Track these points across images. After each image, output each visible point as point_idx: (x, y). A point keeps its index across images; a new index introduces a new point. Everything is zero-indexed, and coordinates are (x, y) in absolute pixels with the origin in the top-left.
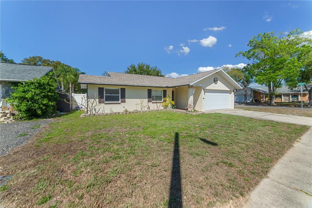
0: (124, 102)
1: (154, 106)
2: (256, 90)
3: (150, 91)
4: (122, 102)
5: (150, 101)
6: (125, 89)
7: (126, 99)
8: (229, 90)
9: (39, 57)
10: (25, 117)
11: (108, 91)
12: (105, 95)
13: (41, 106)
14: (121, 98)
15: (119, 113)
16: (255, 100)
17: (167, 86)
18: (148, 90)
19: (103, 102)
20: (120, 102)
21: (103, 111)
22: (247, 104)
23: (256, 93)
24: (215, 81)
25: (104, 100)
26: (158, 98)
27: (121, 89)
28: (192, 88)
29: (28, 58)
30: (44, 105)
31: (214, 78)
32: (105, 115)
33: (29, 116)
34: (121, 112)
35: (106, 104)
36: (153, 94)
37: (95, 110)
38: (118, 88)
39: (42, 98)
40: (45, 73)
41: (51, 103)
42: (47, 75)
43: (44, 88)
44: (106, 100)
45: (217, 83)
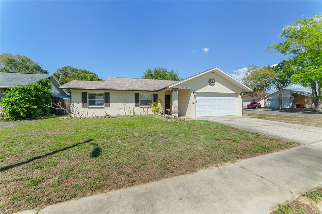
0: (109, 106)
1: (140, 111)
2: (298, 93)
3: (137, 96)
4: (106, 106)
5: (138, 106)
6: (109, 93)
7: (110, 104)
8: (235, 93)
9: (69, 67)
10: (11, 118)
11: (92, 95)
12: (88, 99)
13: (23, 109)
14: (105, 103)
15: (98, 117)
16: (296, 105)
17: (155, 89)
18: (135, 94)
19: (86, 106)
20: (104, 106)
21: (87, 115)
22: (283, 110)
23: (297, 97)
24: (211, 82)
25: (87, 104)
26: (147, 103)
27: (105, 93)
28: (176, 91)
30: (26, 108)
31: (210, 79)
32: (83, 119)
33: (15, 118)
34: (100, 117)
35: (89, 108)
36: (141, 98)
37: (79, 113)
38: (103, 92)
39: (25, 102)
40: (38, 80)
41: (34, 107)
42: (40, 82)
43: (30, 93)
44: (89, 105)
45: (214, 85)
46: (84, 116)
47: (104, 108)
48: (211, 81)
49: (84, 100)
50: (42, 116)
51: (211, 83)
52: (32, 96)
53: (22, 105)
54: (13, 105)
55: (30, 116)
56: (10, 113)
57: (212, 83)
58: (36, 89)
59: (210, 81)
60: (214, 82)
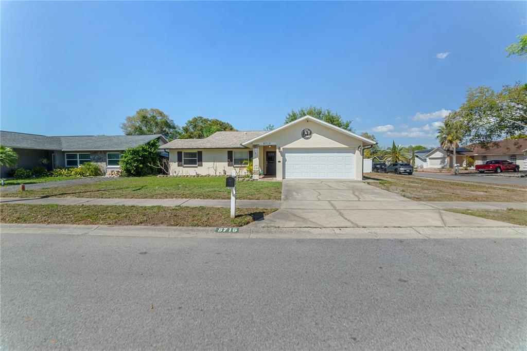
0: (201, 165)
3: (230, 154)
4: (199, 166)
5: (231, 165)
6: (202, 152)
7: (203, 163)
10: (126, 175)
11: (187, 154)
12: (183, 158)
14: (198, 162)
18: (228, 152)
19: (181, 166)
20: (197, 165)
21: (182, 173)
25: (182, 163)
26: (240, 161)
27: (198, 152)
29: (191, 120)
31: (304, 131)
35: (184, 167)
36: (235, 156)
37: (175, 172)
38: (196, 151)
39: (135, 161)
40: (147, 141)
41: (141, 166)
42: (148, 143)
43: (138, 154)
44: (184, 164)
45: (310, 138)
46: (180, 174)
47: (197, 167)
48: (306, 133)
49: (180, 160)
50: (149, 174)
51: (306, 135)
52: (140, 157)
53: (133, 164)
54: (127, 164)
55: (139, 173)
56: (125, 170)
57: (308, 135)
58: (144, 150)
59: (304, 133)
60: (310, 134)
